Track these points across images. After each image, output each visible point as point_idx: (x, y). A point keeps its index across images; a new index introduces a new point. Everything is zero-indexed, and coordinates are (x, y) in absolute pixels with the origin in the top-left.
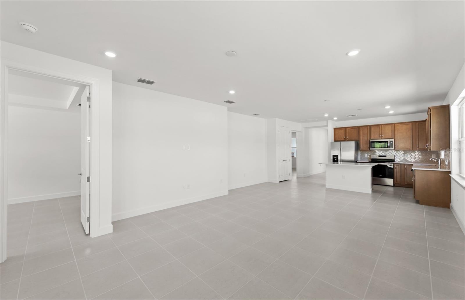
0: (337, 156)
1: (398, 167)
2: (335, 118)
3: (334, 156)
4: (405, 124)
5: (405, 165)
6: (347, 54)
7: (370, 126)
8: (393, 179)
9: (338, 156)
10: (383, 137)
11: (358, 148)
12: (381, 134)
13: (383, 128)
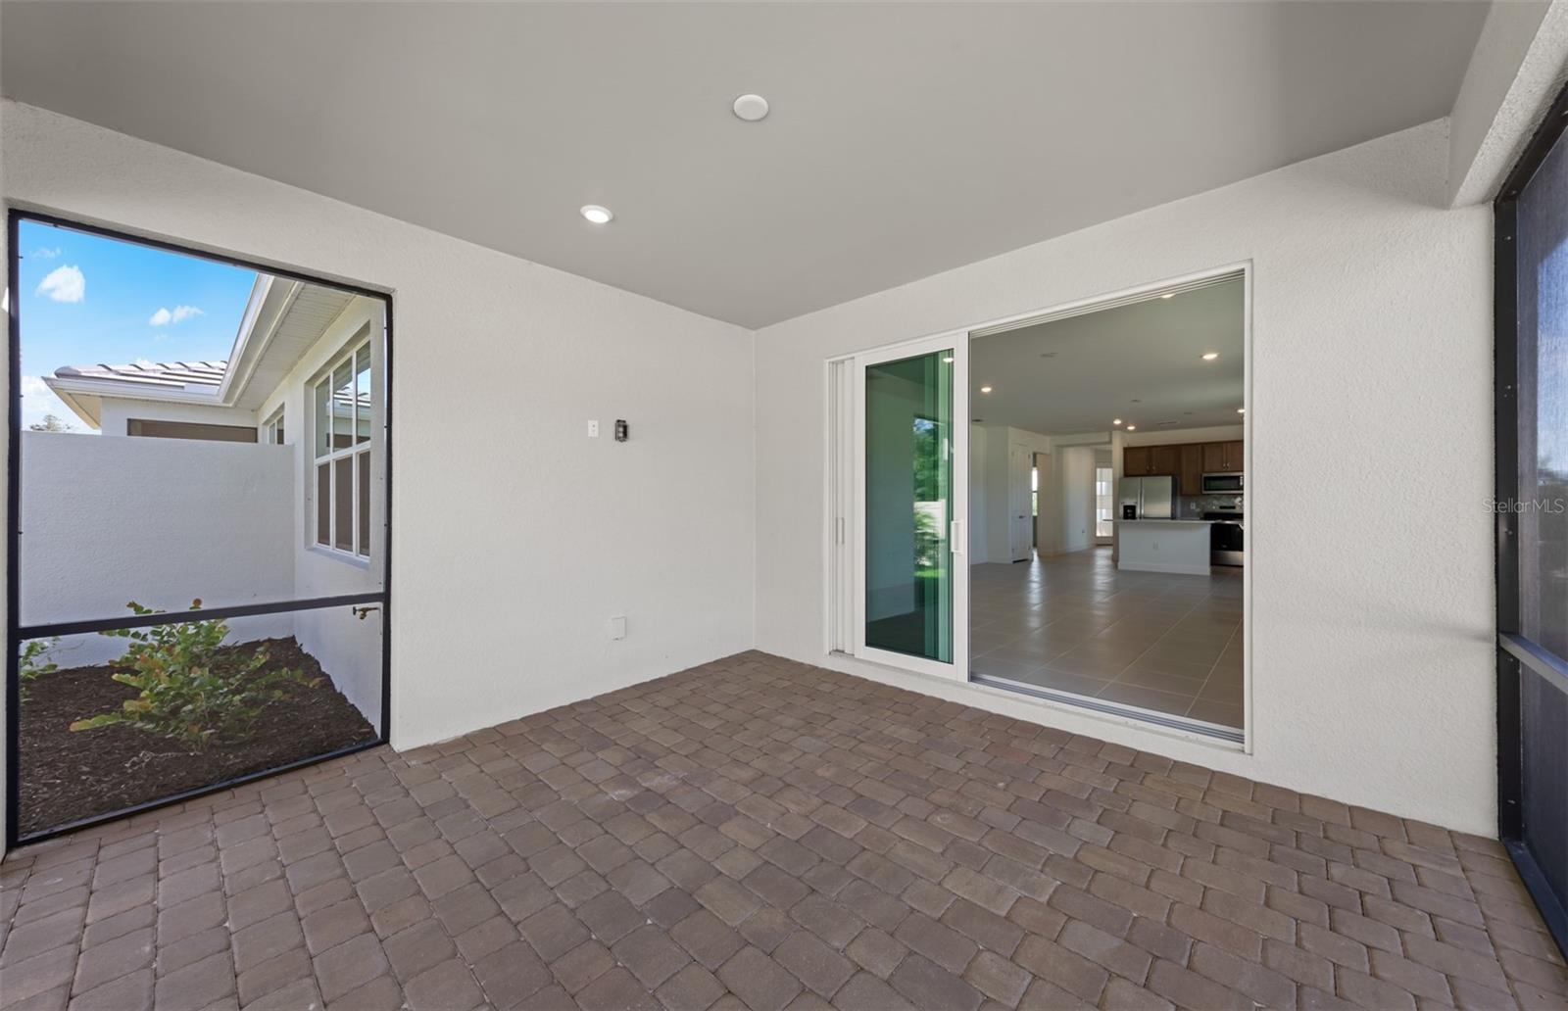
0: (1133, 508)
2: (1131, 428)
3: (1126, 508)
6: (1201, 356)
7: (1203, 445)
9: (1134, 506)
10: (1230, 467)
11: (1177, 492)
12: (1224, 460)
13: (1229, 448)
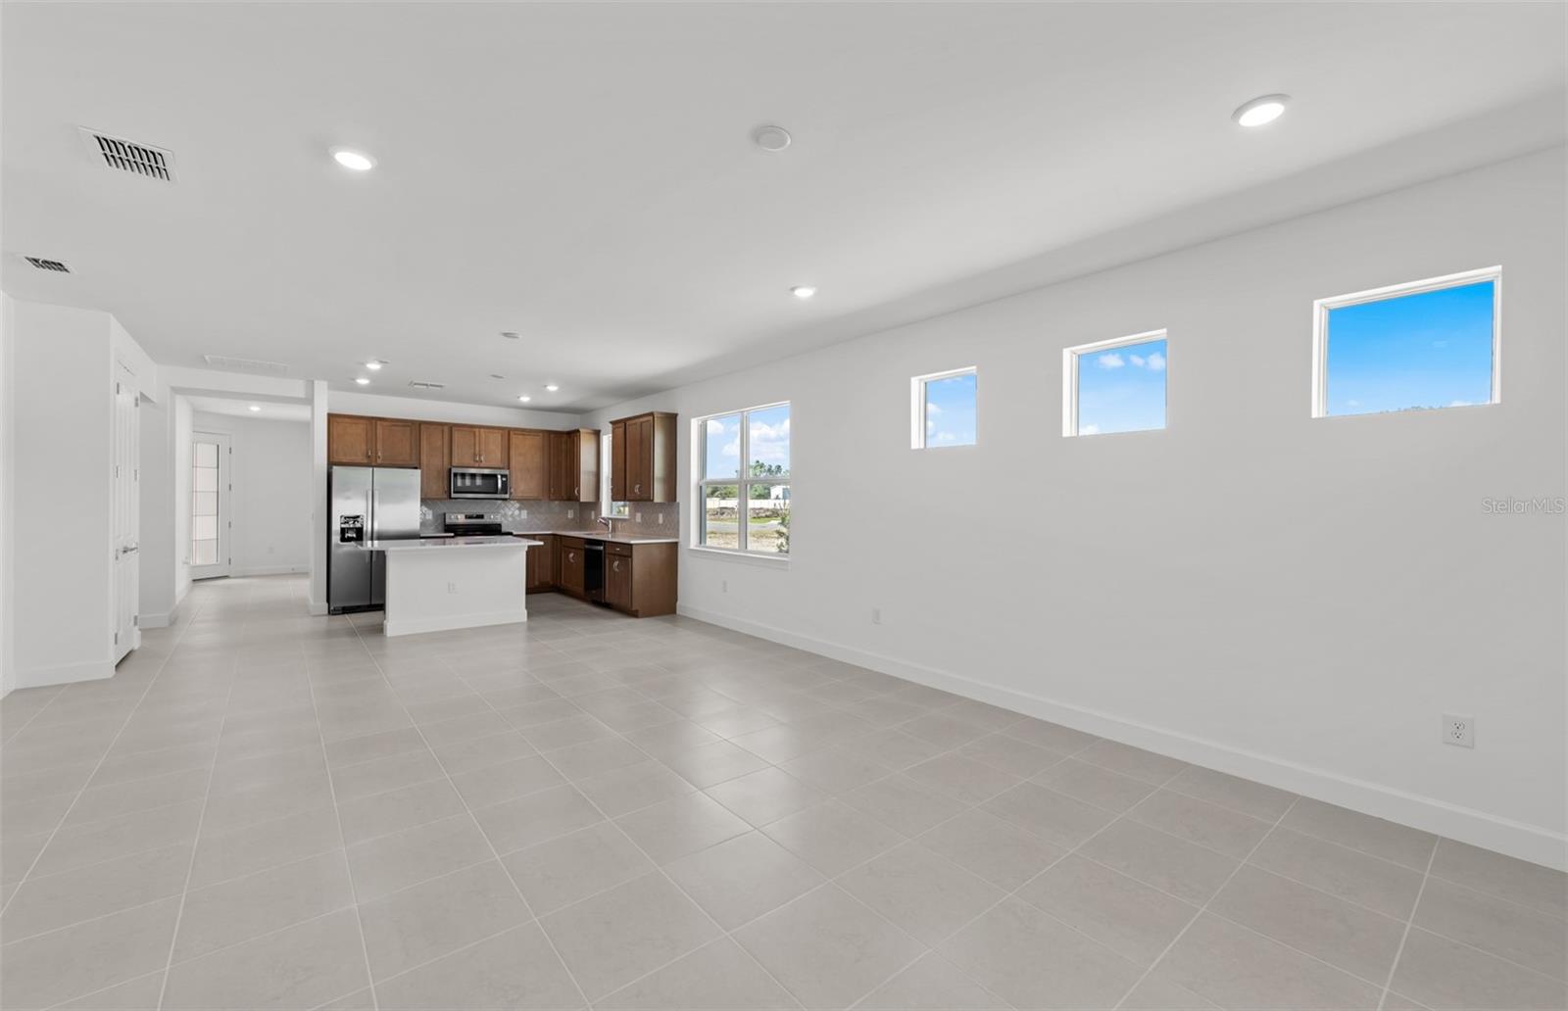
2: (362, 382)
3: (345, 520)
4: (530, 433)
7: (451, 427)
9: (358, 518)
10: (485, 462)
12: (477, 452)
13: (483, 435)
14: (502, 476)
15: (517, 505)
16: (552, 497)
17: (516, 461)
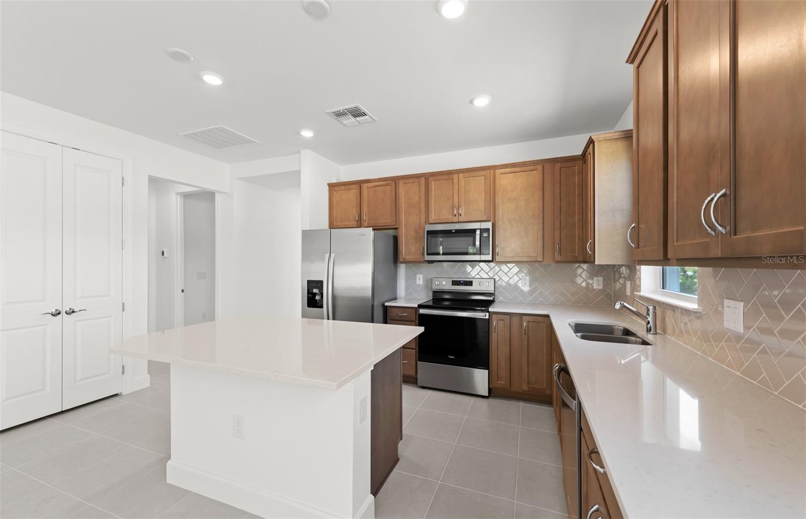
0: (320, 284)
1: (501, 323)
3: (310, 284)
4: (524, 169)
5: (524, 317)
7: (427, 178)
8: (487, 371)
9: (321, 282)
10: (463, 215)
12: (456, 204)
13: (463, 183)
14: (483, 231)
15: (516, 269)
16: (558, 258)
17: (505, 210)
